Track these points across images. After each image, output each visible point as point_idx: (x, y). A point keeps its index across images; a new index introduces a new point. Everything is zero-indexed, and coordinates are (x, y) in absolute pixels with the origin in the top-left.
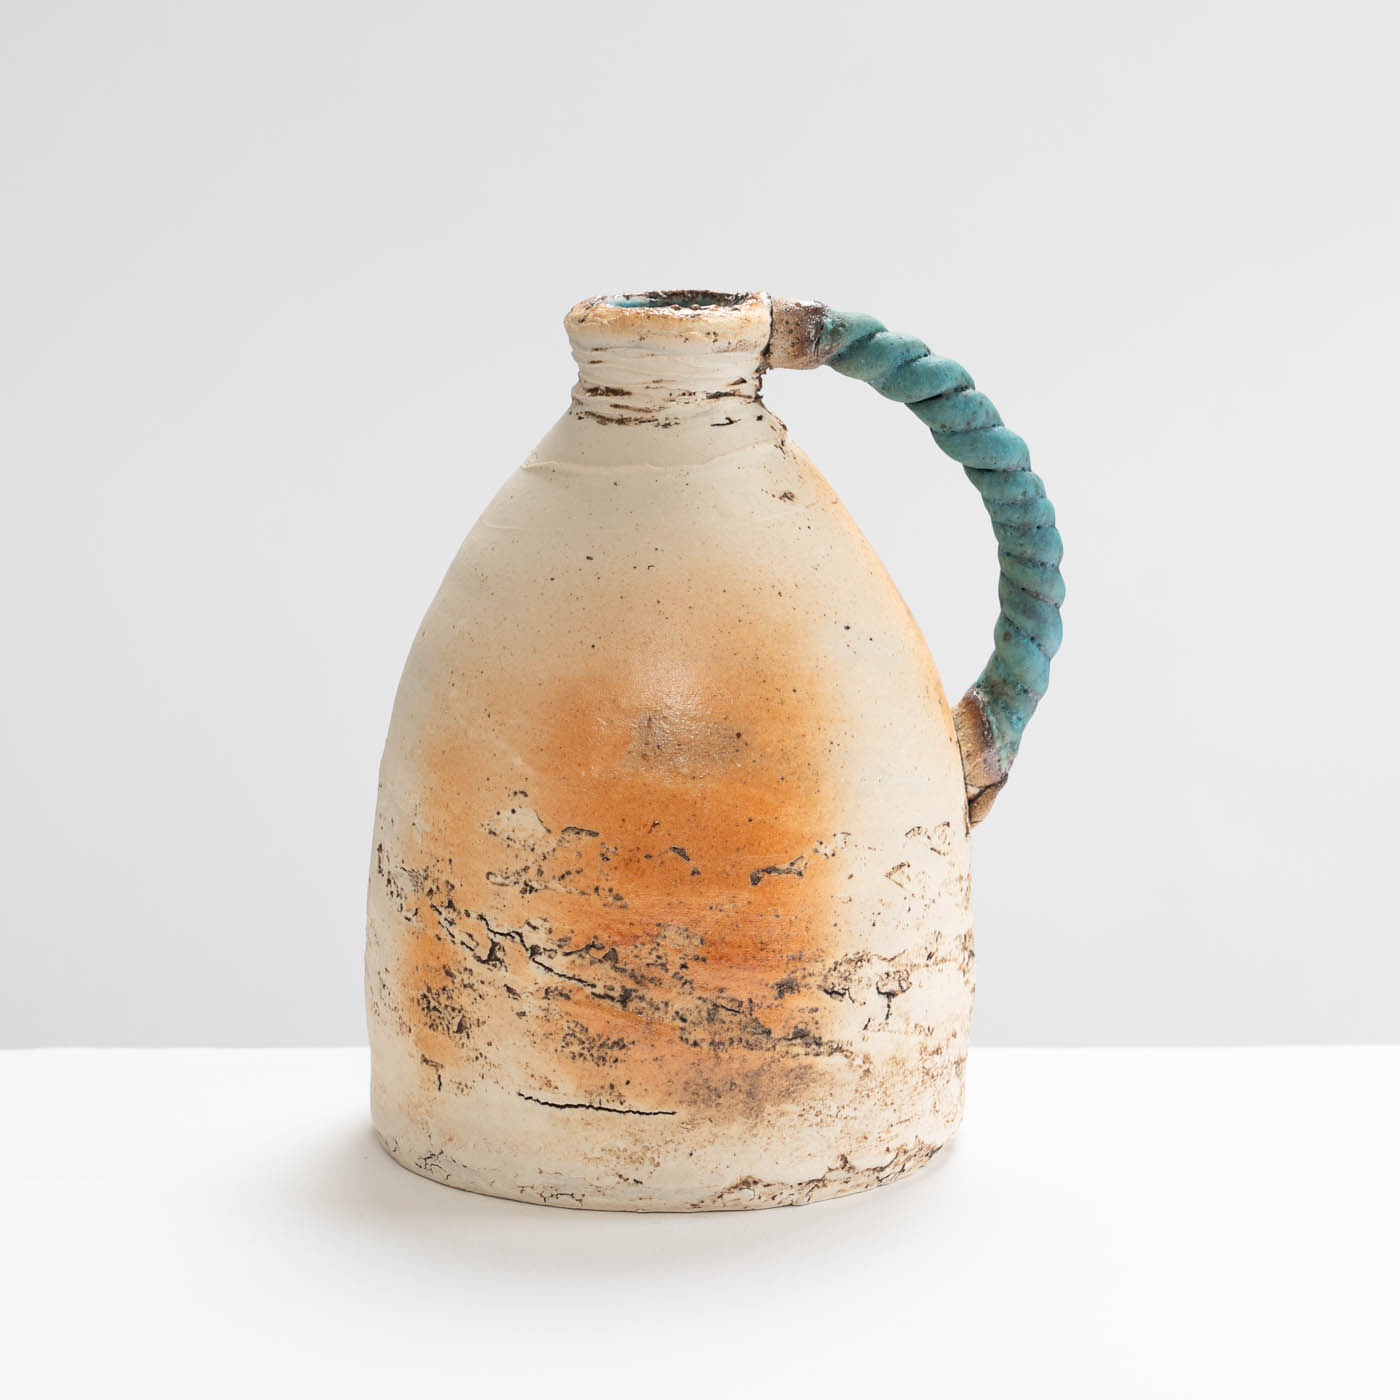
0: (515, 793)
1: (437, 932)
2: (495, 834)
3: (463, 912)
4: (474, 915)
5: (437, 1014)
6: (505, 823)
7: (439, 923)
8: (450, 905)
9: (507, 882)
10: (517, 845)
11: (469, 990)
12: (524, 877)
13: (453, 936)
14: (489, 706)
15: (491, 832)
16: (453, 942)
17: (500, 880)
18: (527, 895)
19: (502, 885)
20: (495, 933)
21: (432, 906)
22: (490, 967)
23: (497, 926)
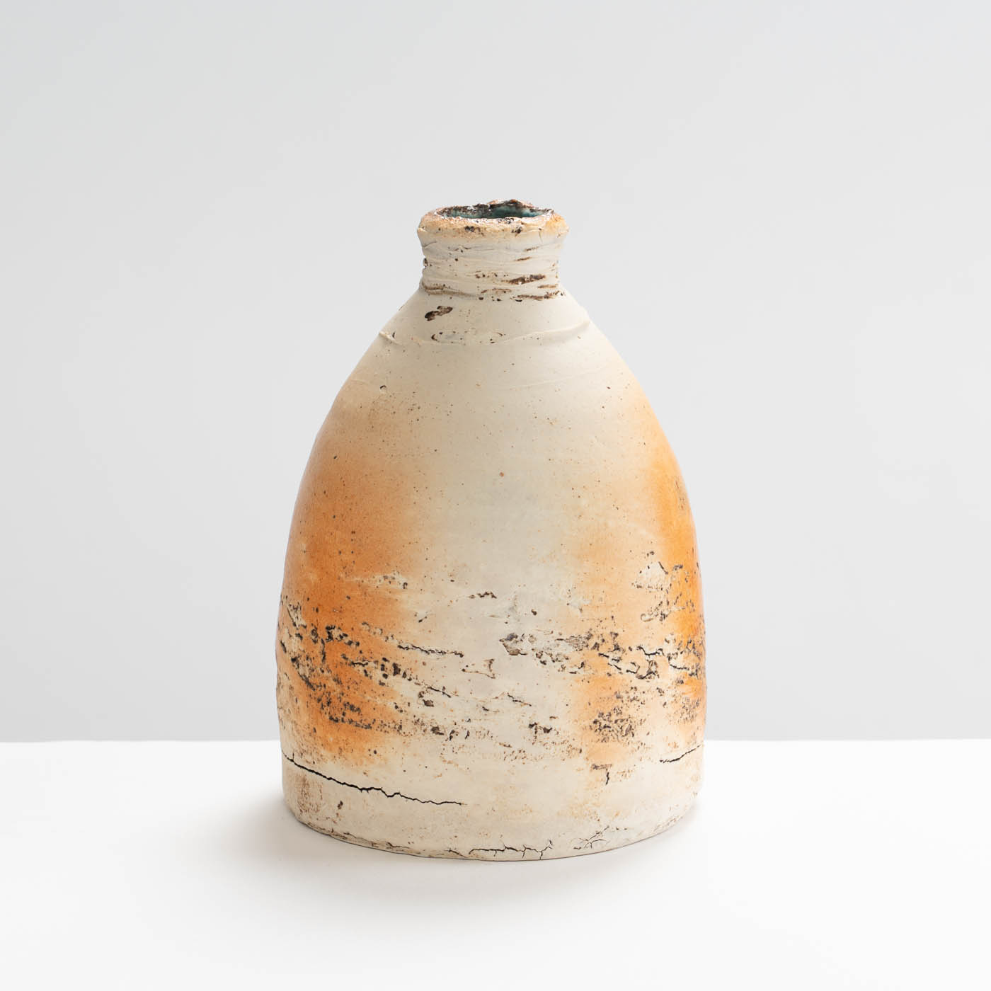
0: (648, 555)
1: (607, 671)
2: (641, 587)
3: (627, 649)
4: (634, 648)
5: (607, 729)
6: (645, 579)
7: (609, 664)
8: (617, 648)
9: (652, 617)
10: (654, 590)
11: (635, 702)
12: (661, 609)
13: (620, 669)
14: (615, 502)
15: (638, 587)
16: (621, 673)
17: (648, 617)
18: (664, 621)
19: (650, 620)
20: (649, 655)
21: (600, 654)
22: (648, 680)
23: (650, 649)
